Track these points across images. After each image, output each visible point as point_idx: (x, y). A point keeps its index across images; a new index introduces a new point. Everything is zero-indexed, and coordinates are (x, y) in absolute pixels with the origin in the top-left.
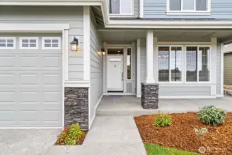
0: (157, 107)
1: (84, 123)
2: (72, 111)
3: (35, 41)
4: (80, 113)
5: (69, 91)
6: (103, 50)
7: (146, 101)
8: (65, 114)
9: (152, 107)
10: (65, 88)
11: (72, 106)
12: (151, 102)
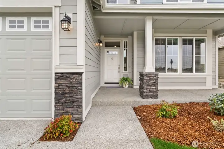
0: (157, 97)
1: (77, 114)
2: (63, 100)
3: (23, 22)
4: (73, 102)
5: (60, 77)
6: (100, 42)
7: (145, 91)
8: (56, 103)
9: (152, 97)
10: (56, 73)
11: (63, 94)
12: (150, 92)
